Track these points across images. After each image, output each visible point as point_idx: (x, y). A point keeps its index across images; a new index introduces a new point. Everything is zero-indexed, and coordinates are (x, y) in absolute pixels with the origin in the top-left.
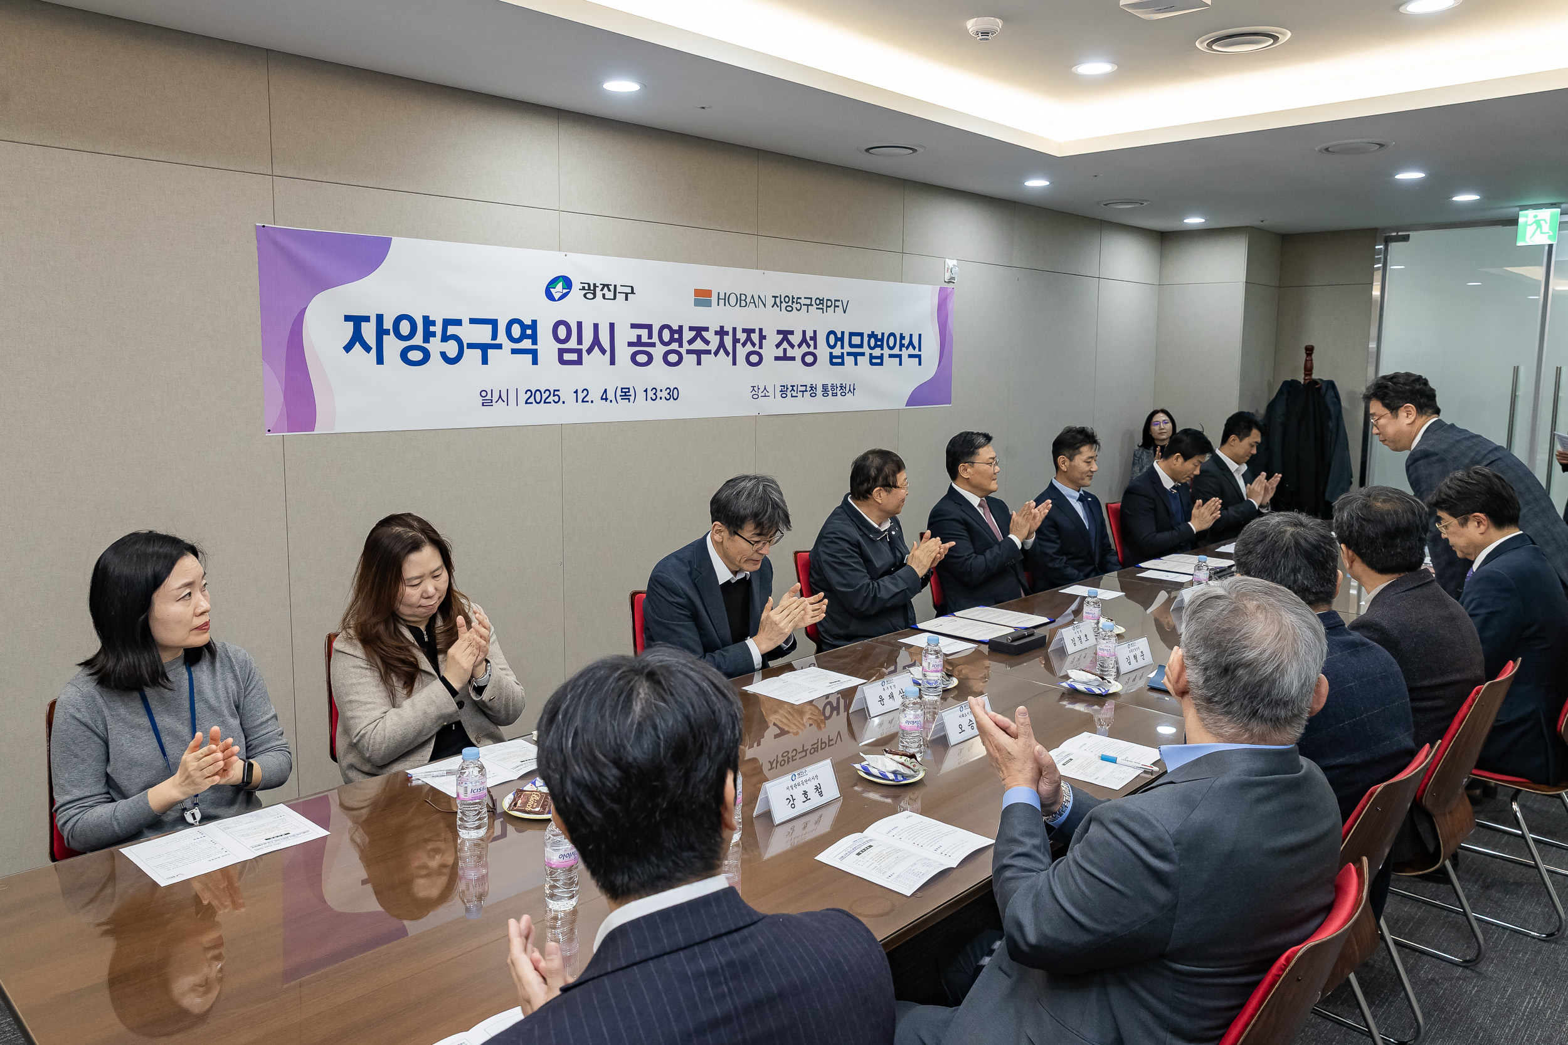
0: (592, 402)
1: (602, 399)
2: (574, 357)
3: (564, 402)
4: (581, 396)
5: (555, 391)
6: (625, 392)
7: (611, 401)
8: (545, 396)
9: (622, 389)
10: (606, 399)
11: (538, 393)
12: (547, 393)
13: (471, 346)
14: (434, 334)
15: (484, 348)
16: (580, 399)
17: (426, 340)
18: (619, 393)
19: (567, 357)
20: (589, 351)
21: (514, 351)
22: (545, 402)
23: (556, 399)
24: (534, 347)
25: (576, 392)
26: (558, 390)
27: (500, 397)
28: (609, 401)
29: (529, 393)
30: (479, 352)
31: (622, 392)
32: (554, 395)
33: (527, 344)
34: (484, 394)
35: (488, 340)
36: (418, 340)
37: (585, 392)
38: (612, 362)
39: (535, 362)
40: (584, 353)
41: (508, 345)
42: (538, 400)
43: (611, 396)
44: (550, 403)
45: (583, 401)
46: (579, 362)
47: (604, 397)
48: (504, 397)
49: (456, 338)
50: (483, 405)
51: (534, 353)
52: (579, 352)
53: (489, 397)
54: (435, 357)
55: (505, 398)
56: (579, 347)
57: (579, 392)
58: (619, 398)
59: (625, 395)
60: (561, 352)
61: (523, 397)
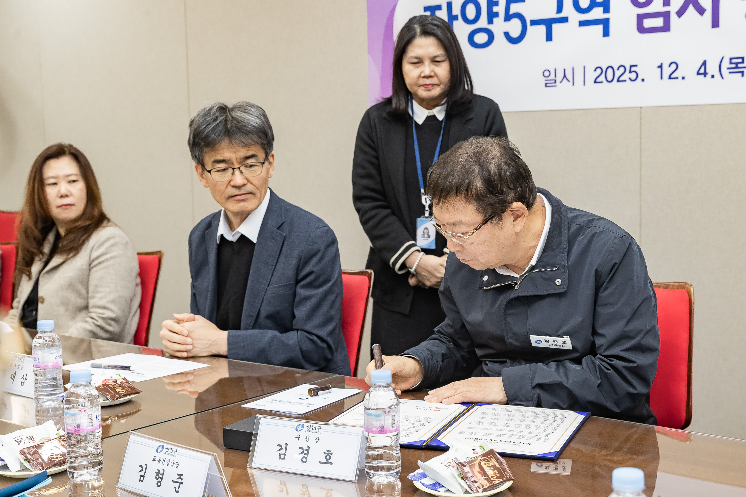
0: (683, 78)
1: (698, 73)
2: (659, 22)
3: (643, 80)
4: (667, 71)
5: (631, 66)
6: (737, 64)
7: (713, 76)
8: (618, 73)
9: (731, 59)
10: (705, 74)
11: (610, 70)
12: (622, 69)
13: (534, 23)
14: (497, 15)
15: (548, 23)
16: (666, 75)
17: (490, 22)
18: (726, 64)
19: (648, 23)
20: (680, 13)
21: (582, 23)
22: (618, 81)
23: (633, 76)
24: (606, 16)
25: (661, 66)
26: (636, 66)
27: (565, 76)
28: (709, 76)
29: (599, 71)
30: (542, 29)
31: (731, 63)
32: (630, 72)
33: (597, 13)
34: (547, 74)
35: (553, 14)
36: (483, 22)
37: (674, 66)
38: (715, 23)
39: (606, 33)
40: (674, 17)
41: (575, 17)
42: (610, 79)
43: (711, 68)
44: (625, 81)
45: (670, 78)
46: (666, 28)
47: (702, 71)
48: (569, 75)
49: (519, 16)
50: (546, 86)
51: (605, 23)
52: (666, 16)
53: (552, 77)
54: (499, 38)
55: (570, 78)
56: (666, 9)
57: (665, 67)
58: (725, 71)
59: (737, 67)
60: (640, 18)
61: (591, 75)
